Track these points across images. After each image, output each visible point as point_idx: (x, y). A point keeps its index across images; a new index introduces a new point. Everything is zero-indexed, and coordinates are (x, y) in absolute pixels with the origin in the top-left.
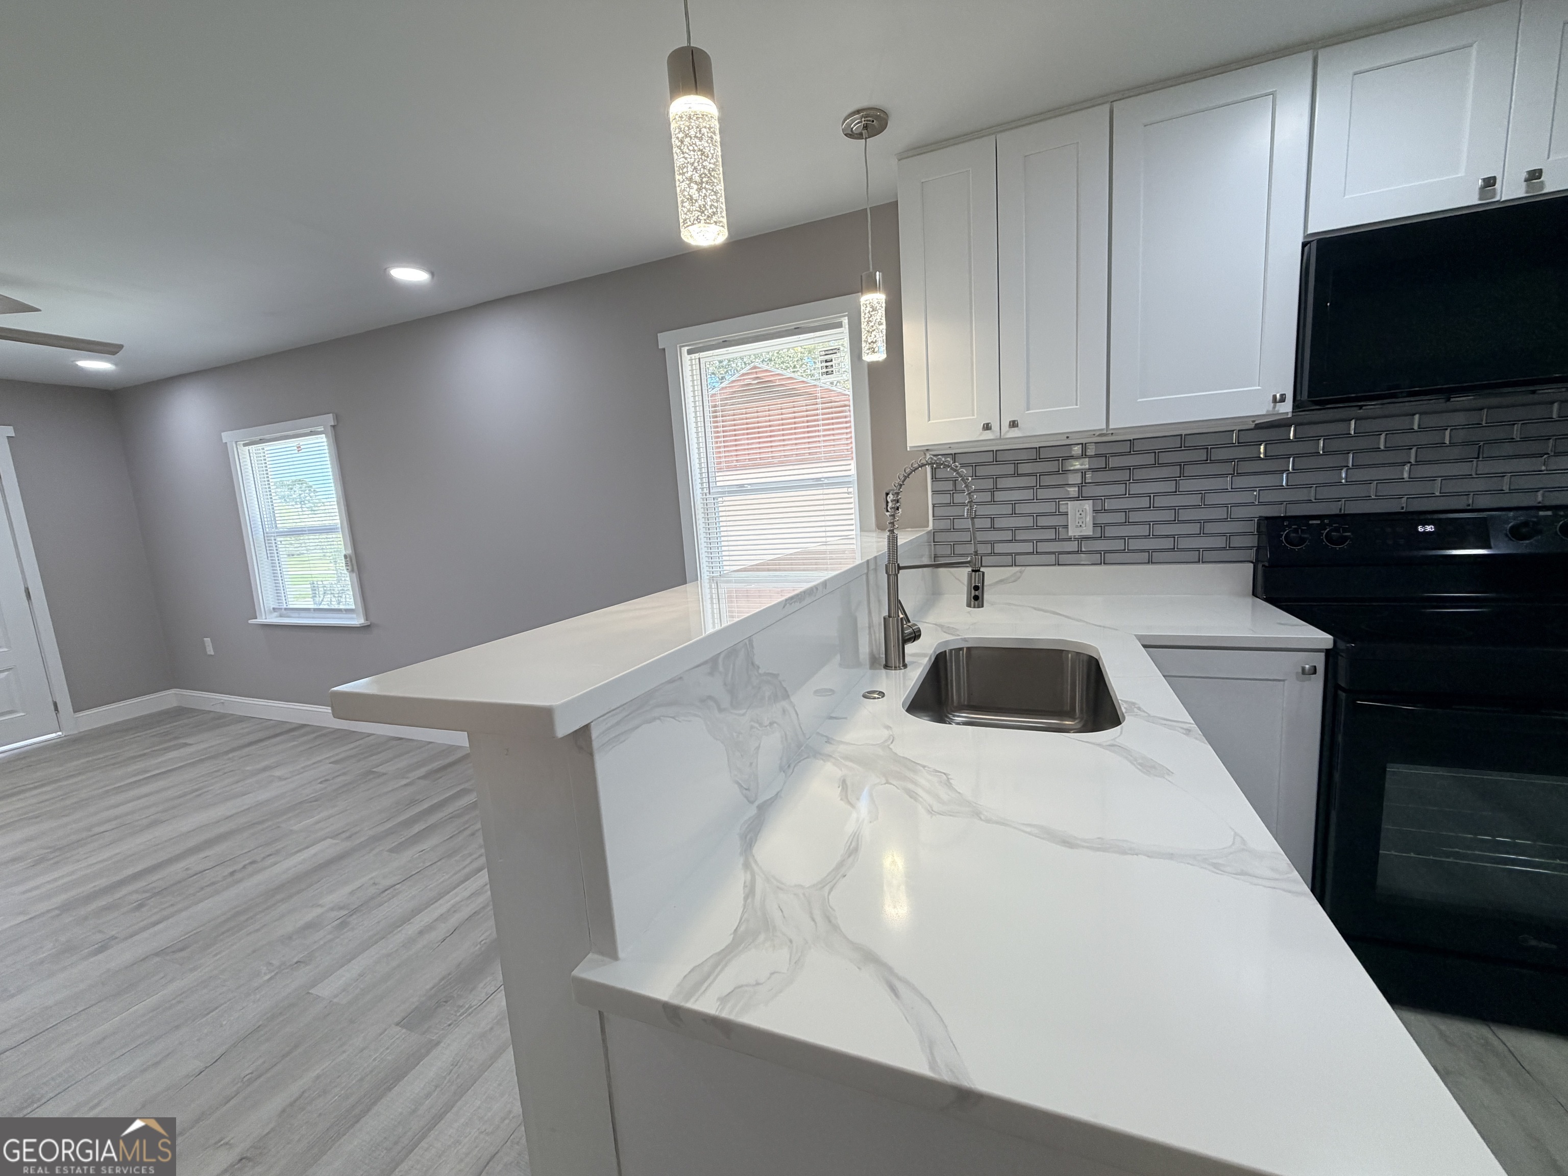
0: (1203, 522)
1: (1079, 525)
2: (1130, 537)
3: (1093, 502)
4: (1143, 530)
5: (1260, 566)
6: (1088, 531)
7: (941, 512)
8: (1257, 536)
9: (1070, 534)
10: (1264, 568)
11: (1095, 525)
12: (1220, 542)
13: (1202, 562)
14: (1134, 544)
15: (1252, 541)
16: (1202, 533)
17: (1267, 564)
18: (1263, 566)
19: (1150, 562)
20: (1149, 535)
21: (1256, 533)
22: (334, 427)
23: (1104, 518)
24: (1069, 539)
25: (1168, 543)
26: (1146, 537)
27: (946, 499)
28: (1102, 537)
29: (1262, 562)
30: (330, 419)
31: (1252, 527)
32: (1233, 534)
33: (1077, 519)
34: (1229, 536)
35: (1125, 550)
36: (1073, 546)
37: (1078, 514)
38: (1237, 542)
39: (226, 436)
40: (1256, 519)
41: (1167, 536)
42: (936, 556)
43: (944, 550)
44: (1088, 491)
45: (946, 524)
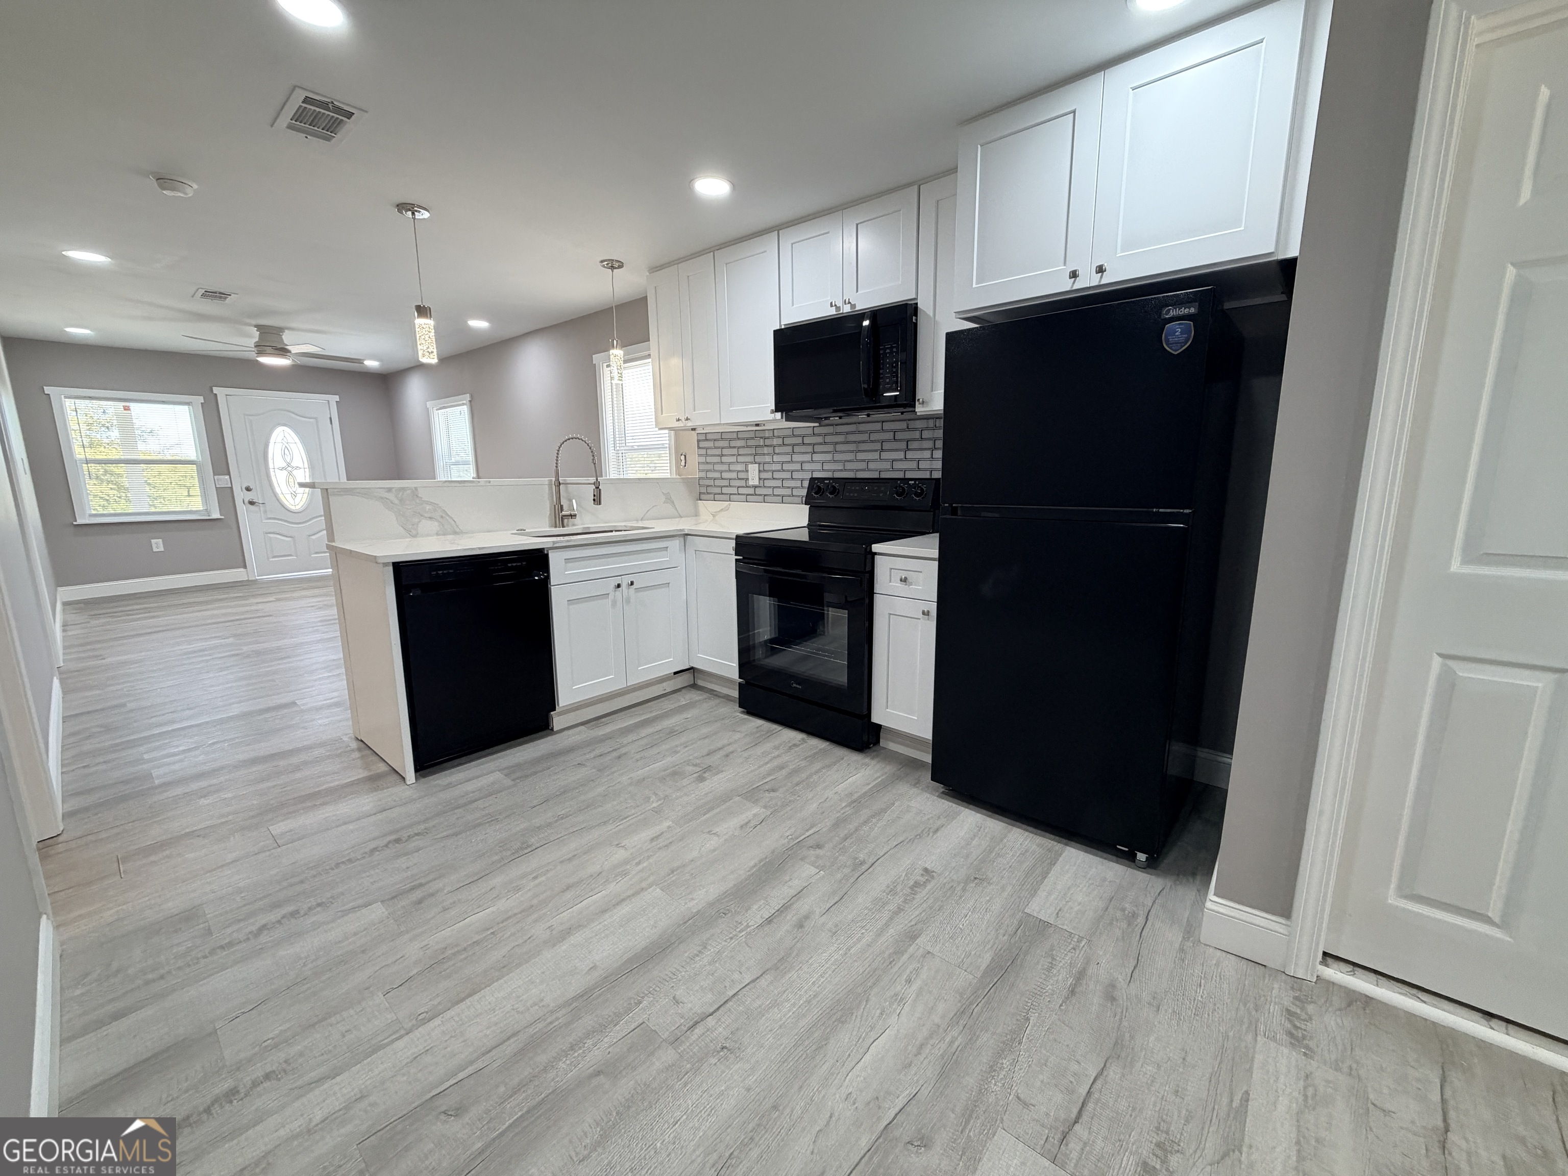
0: (802, 480)
1: (753, 478)
2: (774, 487)
3: (758, 466)
4: (779, 483)
6: (757, 483)
7: (702, 467)
9: (749, 484)
11: (760, 479)
14: (776, 492)
19: (782, 502)
20: (781, 486)
22: (470, 401)
23: (764, 475)
24: (749, 487)
25: (789, 492)
27: (703, 459)
28: (763, 486)
30: (468, 397)
33: (752, 475)
35: (772, 494)
36: (751, 491)
37: (753, 472)
39: (429, 404)
41: (788, 488)
42: (700, 493)
43: (703, 490)
44: (758, 459)
45: (703, 475)
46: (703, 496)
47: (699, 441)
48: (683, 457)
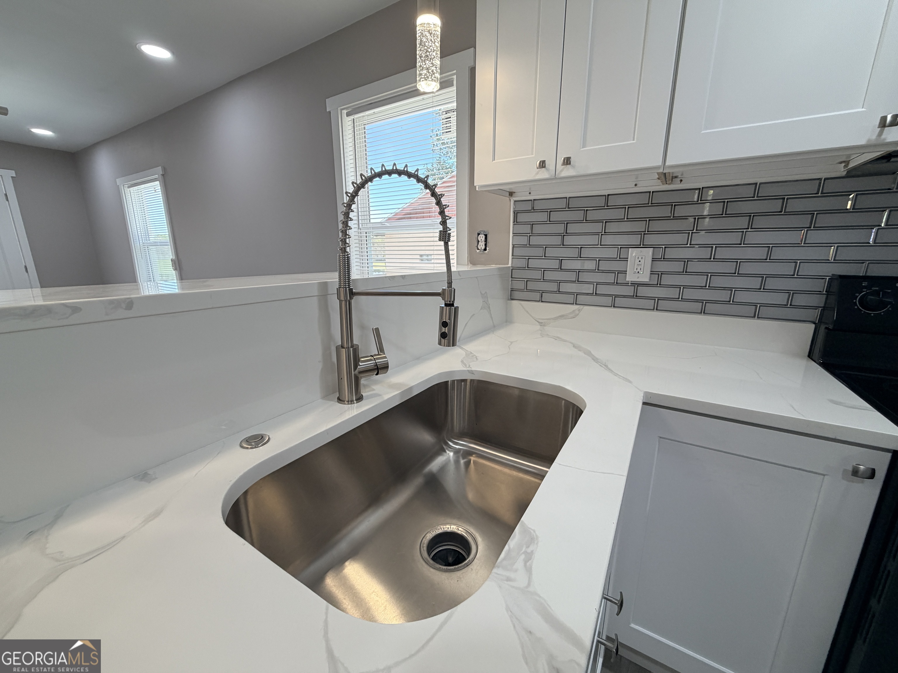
0: (764, 277)
1: (637, 271)
2: (685, 287)
3: (653, 251)
4: (701, 281)
5: (823, 327)
6: (645, 278)
7: (519, 252)
8: (825, 296)
9: (627, 280)
10: (827, 331)
11: (652, 273)
12: (782, 299)
13: (758, 318)
14: (688, 294)
15: (819, 301)
16: (763, 288)
17: (831, 327)
18: (826, 328)
19: (703, 312)
20: (706, 286)
21: (824, 292)
22: (163, 175)
23: (662, 266)
24: (626, 284)
25: (724, 296)
26: (701, 287)
27: (524, 240)
28: (659, 284)
29: (826, 323)
30: (159, 170)
31: (821, 286)
32: (796, 292)
33: (636, 265)
34: (791, 293)
35: (679, 298)
36: (629, 291)
37: (637, 261)
38: (799, 300)
39: (118, 181)
40: (828, 278)
41: (724, 288)
42: (512, 290)
43: (520, 285)
44: (650, 239)
45: (522, 263)
46: (516, 294)
47: (516, 213)
48: (482, 238)
